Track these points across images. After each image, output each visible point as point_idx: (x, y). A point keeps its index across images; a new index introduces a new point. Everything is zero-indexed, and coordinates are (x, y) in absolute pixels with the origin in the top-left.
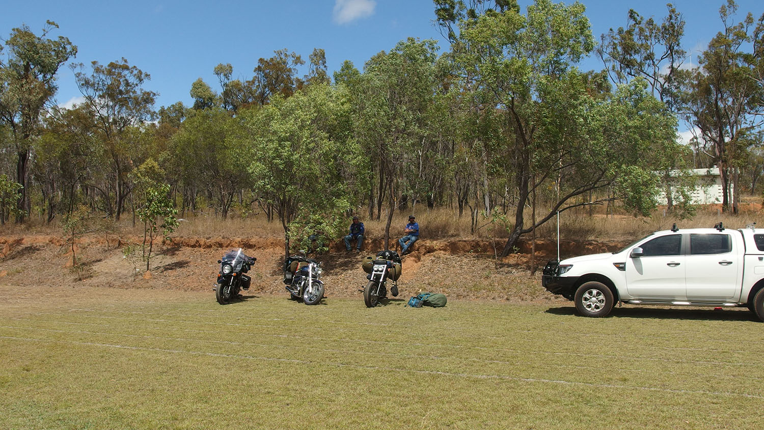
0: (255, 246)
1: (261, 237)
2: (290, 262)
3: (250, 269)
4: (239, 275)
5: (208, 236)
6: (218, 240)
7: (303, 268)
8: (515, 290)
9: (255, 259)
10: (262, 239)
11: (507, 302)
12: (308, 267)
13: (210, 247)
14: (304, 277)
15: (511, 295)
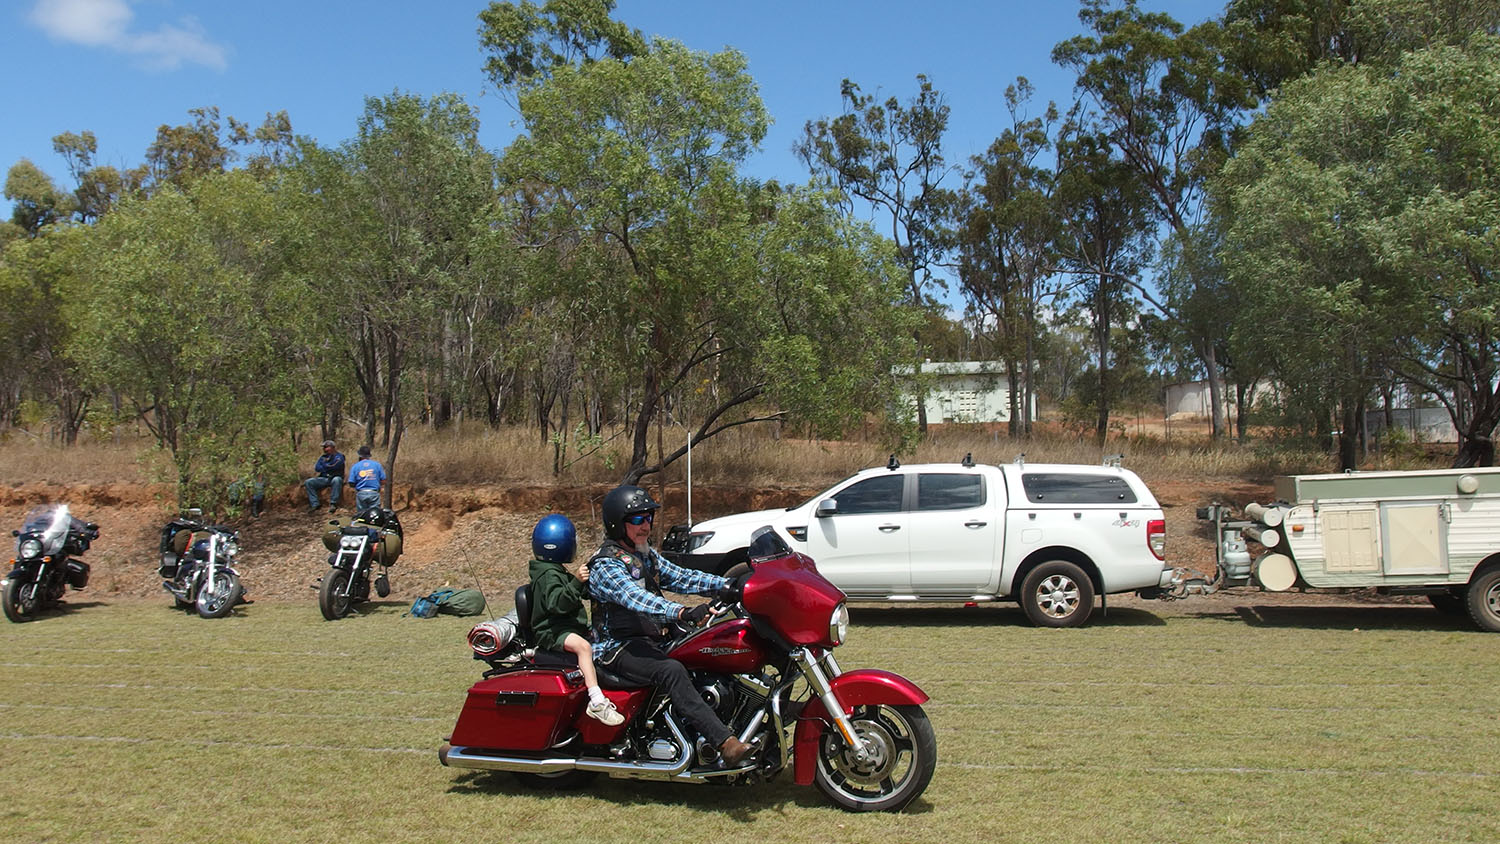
0: (119, 500)
1: (132, 483)
2: (173, 532)
3: (88, 548)
4: (57, 561)
5: (16, 480)
6: (39, 489)
7: (198, 543)
9: (95, 528)
10: (134, 486)
12: (207, 541)
13: (21, 502)
14: (199, 562)
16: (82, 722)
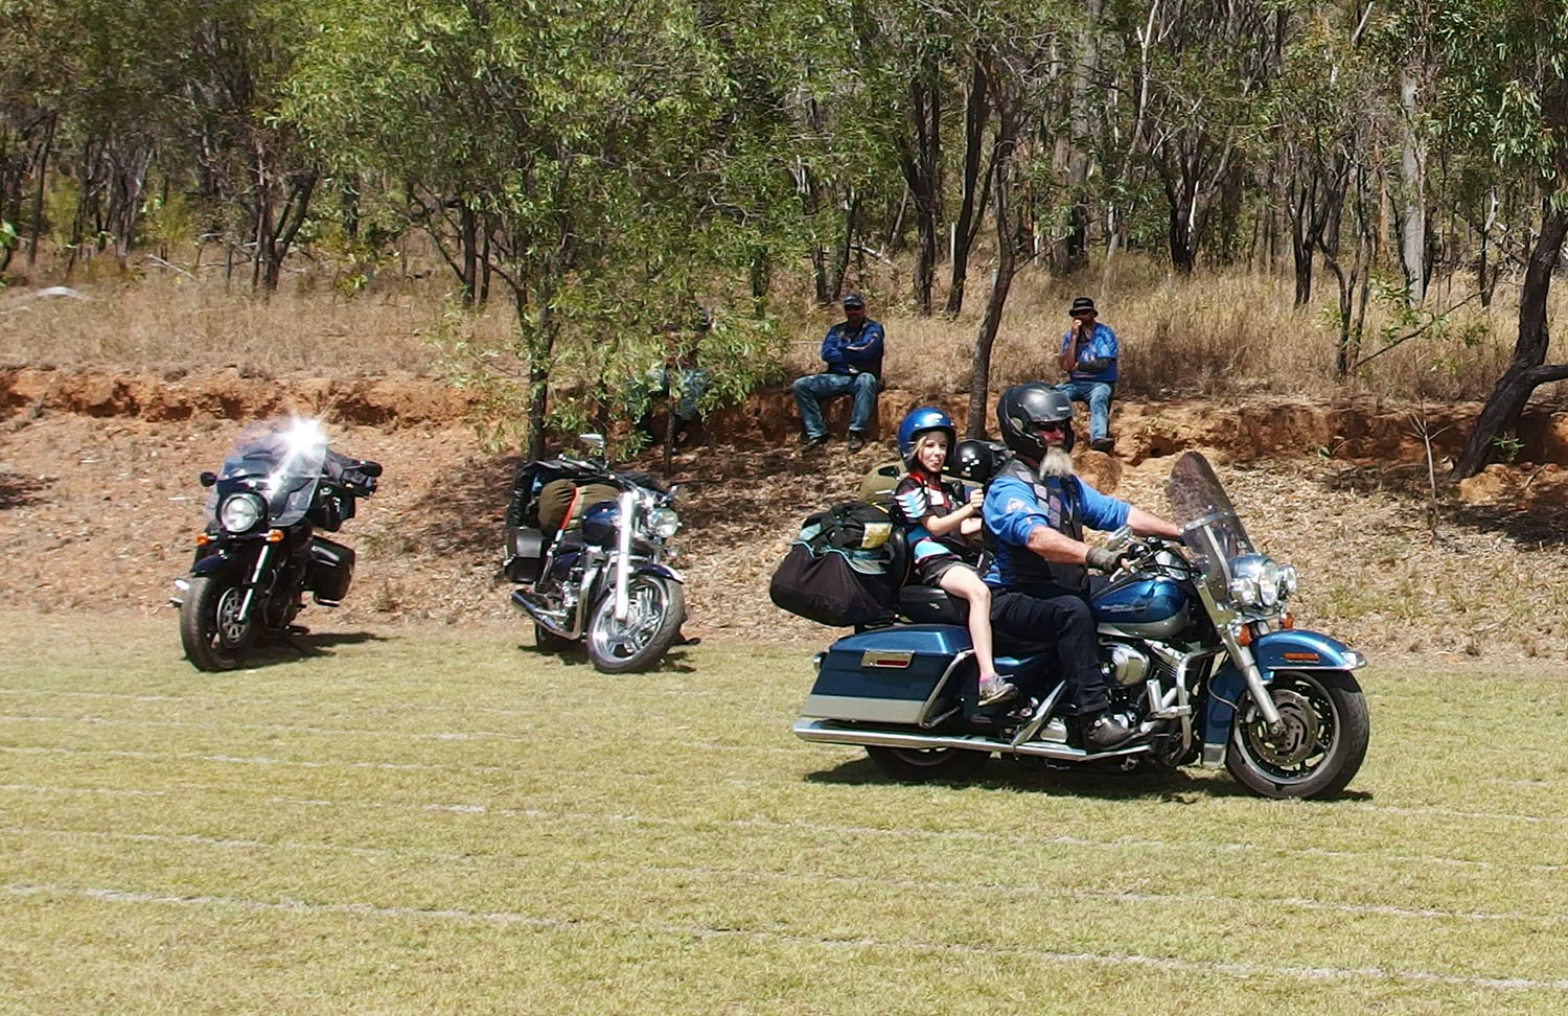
0: (392, 413)
1: (421, 376)
2: (537, 484)
3: (351, 513)
4: (295, 537)
5: (174, 366)
6: (221, 385)
7: (593, 510)
8: (1507, 614)
9: (374, 470)
10: (425, 384)
11: (1469, 664)
12: (613, 506)
13: (181, 412)
14: (595, 550)
15: (1484, 634)
16: (419, 881)
